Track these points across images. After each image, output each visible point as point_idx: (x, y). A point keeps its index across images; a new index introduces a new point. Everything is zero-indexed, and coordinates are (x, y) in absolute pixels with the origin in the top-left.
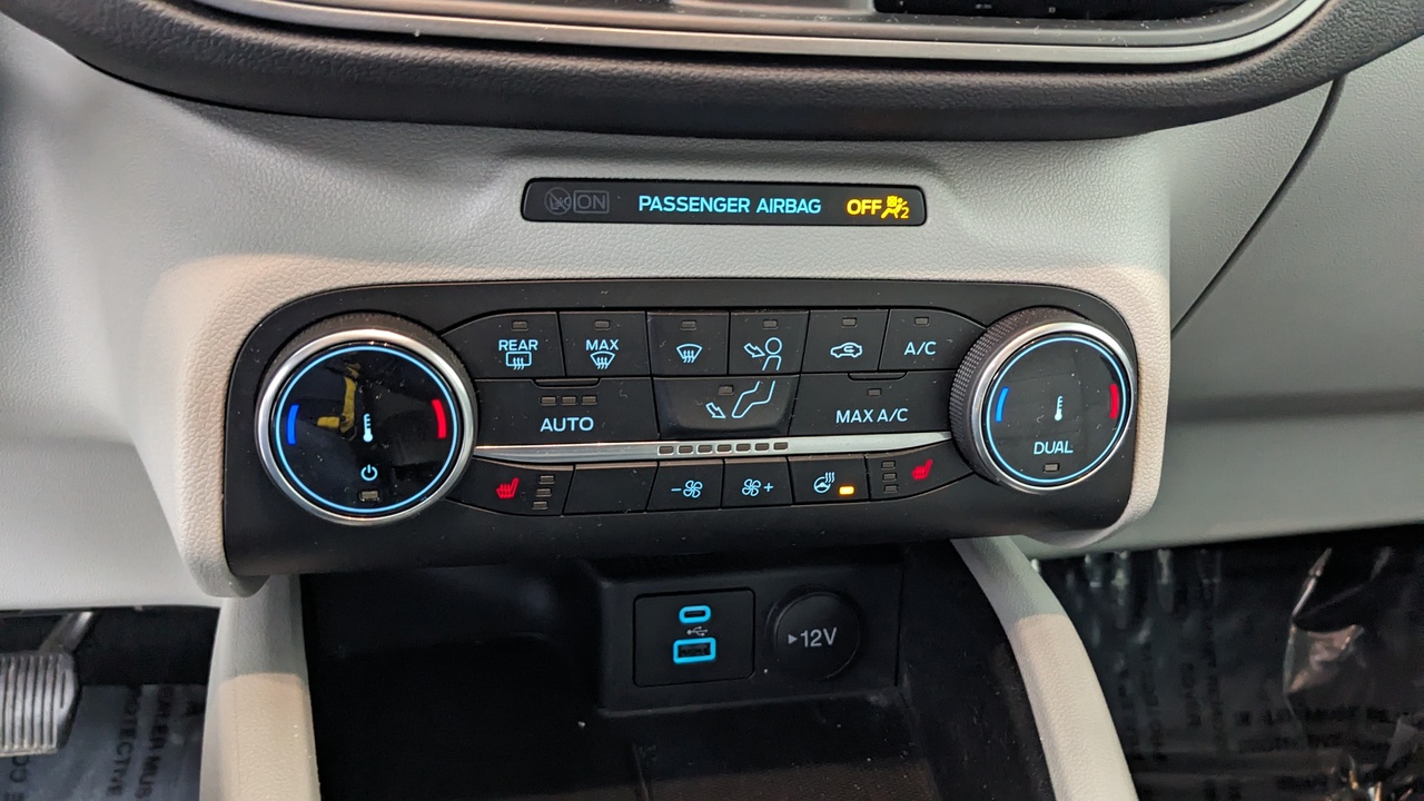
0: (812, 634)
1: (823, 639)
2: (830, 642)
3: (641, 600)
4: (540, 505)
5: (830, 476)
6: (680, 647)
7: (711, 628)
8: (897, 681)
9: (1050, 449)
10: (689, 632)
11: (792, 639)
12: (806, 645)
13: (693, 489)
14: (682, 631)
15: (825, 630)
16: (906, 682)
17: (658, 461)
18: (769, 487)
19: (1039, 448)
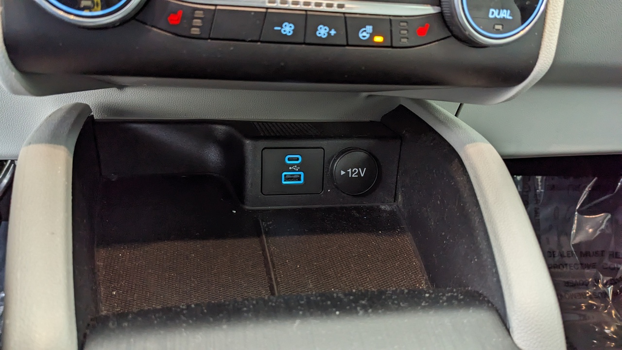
0: (353, 171)
1: (359, 173)
2: (362, 175)
3: (266, 150)
4: (195, 31)
5: (369, 29)
6: (285, 175)
7: (301, 167)
8: (395, 198)
9: (499, 14)
10: (290, 168)
11: (343, 173)
12: (350, 176)
13: (288, 29)
14: (286, 168)
15: (360, 169)
16: (400, 198)
17: (267, 8)
18: (333, 32)
19: (493, 13)
